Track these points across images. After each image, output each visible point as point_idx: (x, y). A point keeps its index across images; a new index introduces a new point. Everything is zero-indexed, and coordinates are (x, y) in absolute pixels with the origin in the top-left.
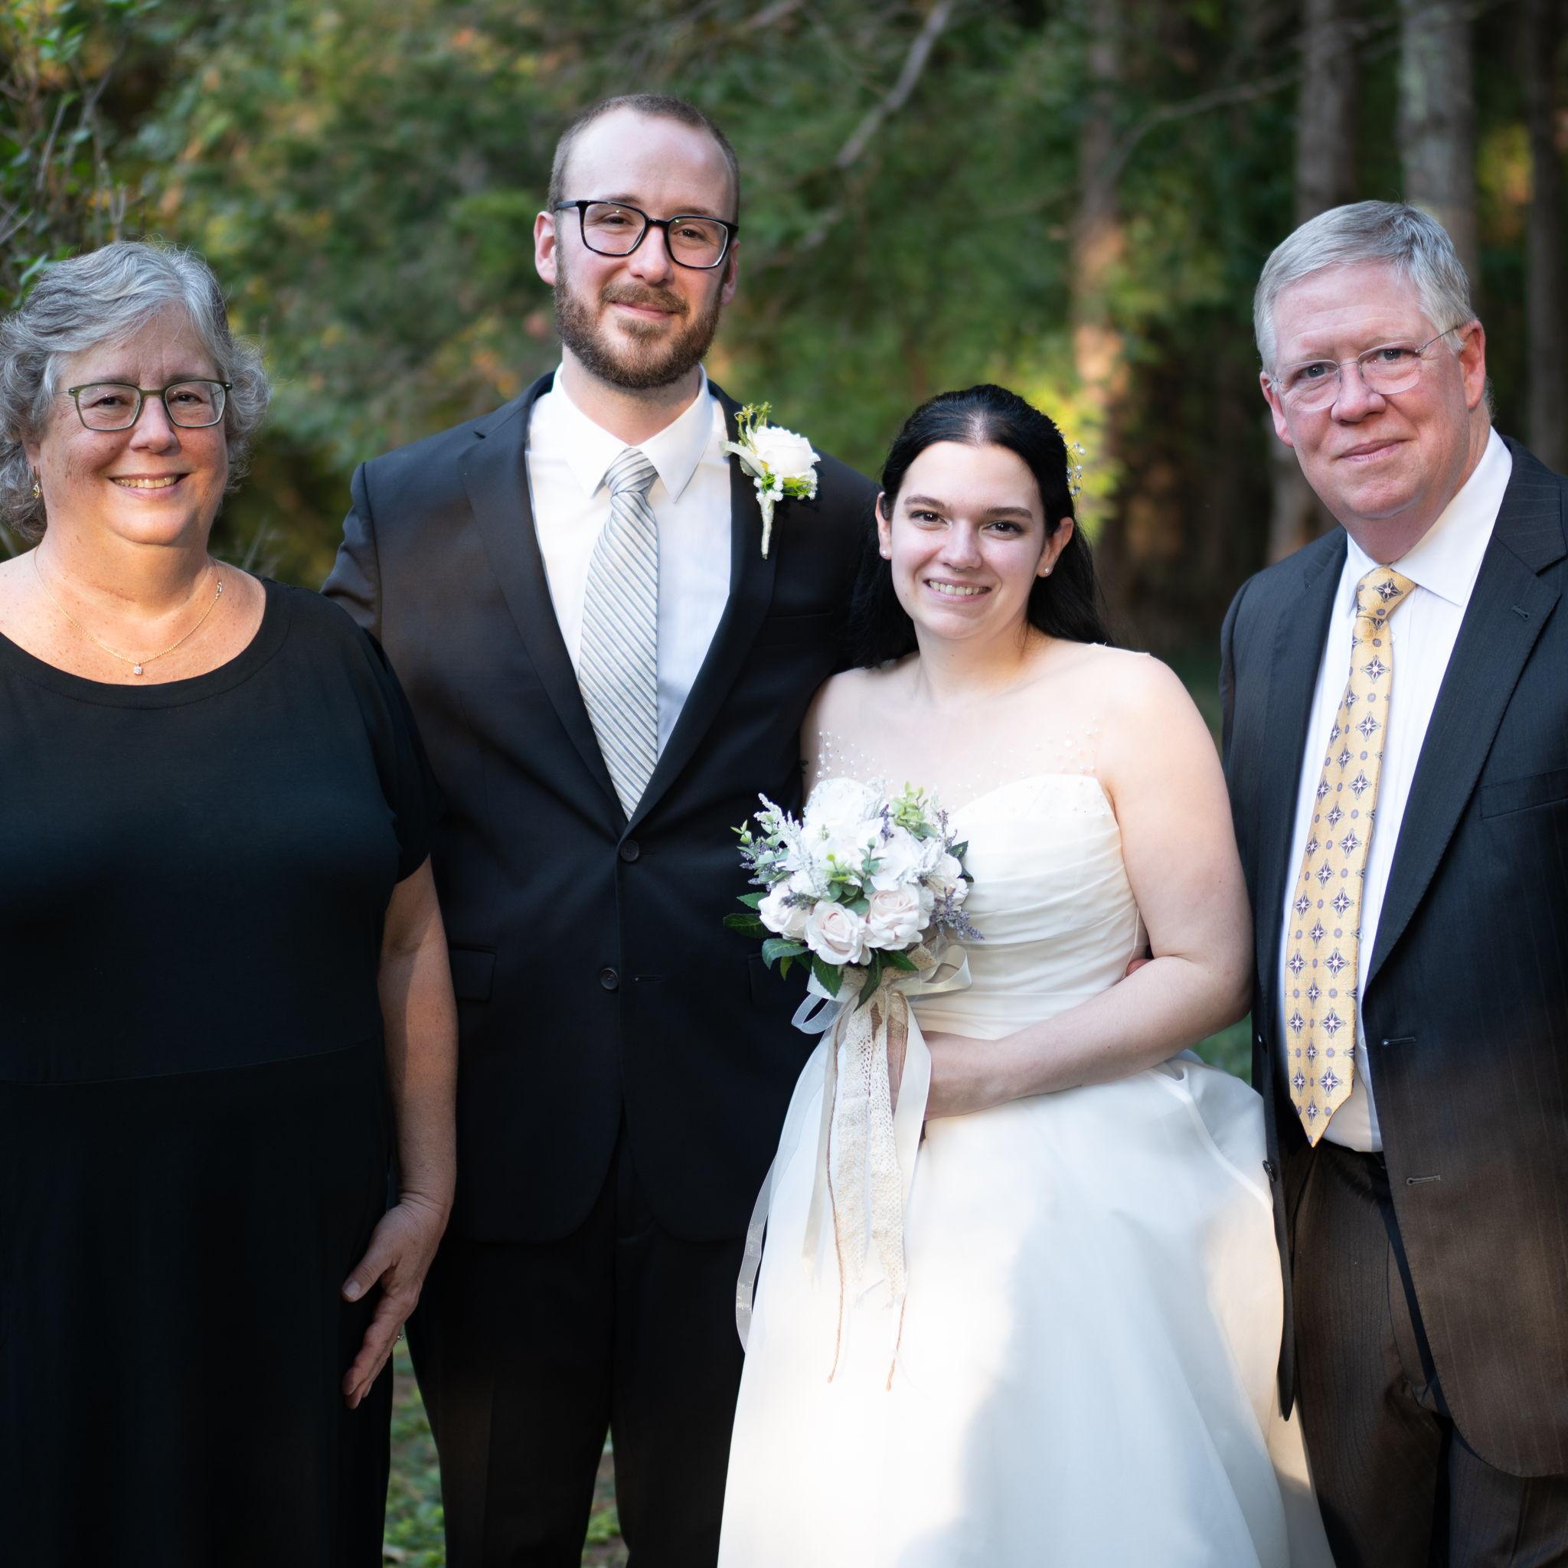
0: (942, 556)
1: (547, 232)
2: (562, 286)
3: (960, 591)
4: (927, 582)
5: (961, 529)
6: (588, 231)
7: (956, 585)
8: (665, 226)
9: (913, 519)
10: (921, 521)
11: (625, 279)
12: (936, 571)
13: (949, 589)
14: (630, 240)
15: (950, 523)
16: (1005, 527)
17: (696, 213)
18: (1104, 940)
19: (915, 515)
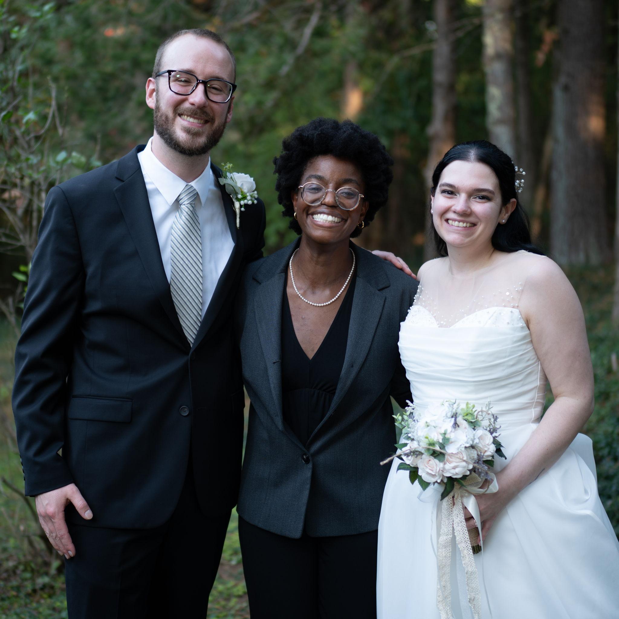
0: (453, 208)
1: (152, 87)
2: (158, 108)
3: (461, 224)
4: (447, 220)
5: (463, 197)
6: (171, 84)
7: (459, 221)
8: (205, 83)
9: (442, 194)
10: (446, 195)
11: (187, 105)
12: (451, 215)
13: (456, 223)
14: (190, 89)
15: (458, 195)
16: (483, 198)
17: (218, 79)
18: (521, 381)
19: (443, 192)
